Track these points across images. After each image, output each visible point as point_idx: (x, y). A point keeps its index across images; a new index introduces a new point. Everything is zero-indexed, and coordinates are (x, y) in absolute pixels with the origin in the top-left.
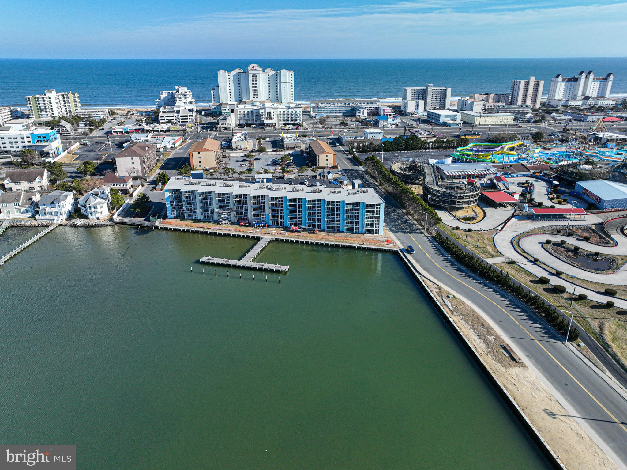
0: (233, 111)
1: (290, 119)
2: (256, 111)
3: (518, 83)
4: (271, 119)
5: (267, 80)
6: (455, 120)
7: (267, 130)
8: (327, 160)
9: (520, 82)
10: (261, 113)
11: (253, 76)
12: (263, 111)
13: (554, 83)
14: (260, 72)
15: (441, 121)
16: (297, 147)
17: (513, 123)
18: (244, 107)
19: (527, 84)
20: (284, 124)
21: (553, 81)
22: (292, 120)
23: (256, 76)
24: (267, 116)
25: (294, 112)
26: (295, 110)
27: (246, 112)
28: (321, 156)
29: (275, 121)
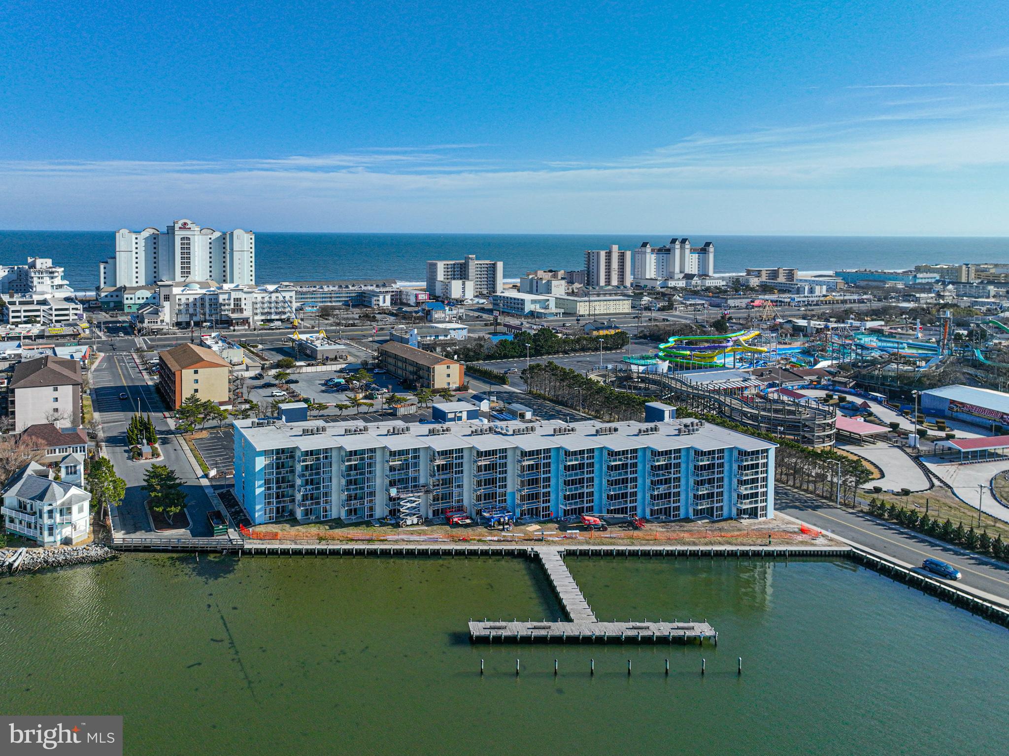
0: (167, 298)
1: (273, 310)
2: (211, 297)
3: (595, 255)
4: (241, 311)
5: (208, 246)
6: (547, 308)
7: (239, 330)
8: (449, 376)
9: (598, 254)
10: (221, 301)
11: (182, 239)
12: (226, 296)
13: (640, 255)
14: (196, 233)
15: (527, 310)
16: (341, 357)
17: (630, 311)
18: (183, 291)
19: (609, 255)
20: (262, 320)
21: (638, 253)
22: (277, 313)
23: (189, 239)
24: (232, 306)
25: (281, 298)
26: (284, 294)
27: (191, 300)
28: (437, 367)
29: (247, 313)
